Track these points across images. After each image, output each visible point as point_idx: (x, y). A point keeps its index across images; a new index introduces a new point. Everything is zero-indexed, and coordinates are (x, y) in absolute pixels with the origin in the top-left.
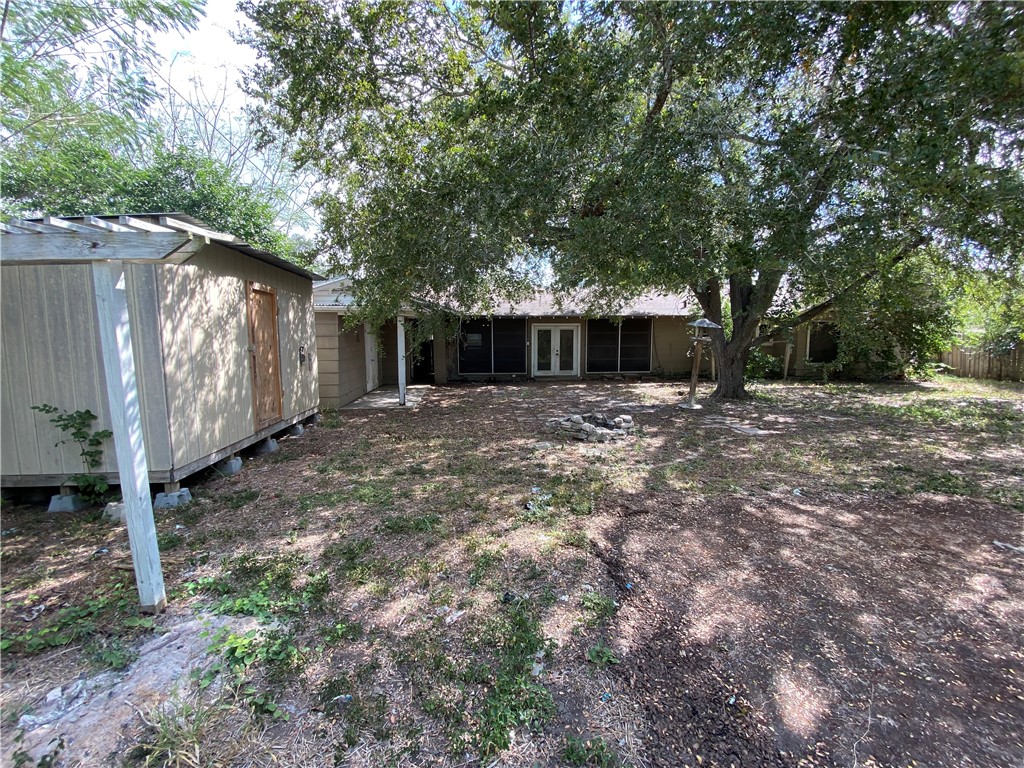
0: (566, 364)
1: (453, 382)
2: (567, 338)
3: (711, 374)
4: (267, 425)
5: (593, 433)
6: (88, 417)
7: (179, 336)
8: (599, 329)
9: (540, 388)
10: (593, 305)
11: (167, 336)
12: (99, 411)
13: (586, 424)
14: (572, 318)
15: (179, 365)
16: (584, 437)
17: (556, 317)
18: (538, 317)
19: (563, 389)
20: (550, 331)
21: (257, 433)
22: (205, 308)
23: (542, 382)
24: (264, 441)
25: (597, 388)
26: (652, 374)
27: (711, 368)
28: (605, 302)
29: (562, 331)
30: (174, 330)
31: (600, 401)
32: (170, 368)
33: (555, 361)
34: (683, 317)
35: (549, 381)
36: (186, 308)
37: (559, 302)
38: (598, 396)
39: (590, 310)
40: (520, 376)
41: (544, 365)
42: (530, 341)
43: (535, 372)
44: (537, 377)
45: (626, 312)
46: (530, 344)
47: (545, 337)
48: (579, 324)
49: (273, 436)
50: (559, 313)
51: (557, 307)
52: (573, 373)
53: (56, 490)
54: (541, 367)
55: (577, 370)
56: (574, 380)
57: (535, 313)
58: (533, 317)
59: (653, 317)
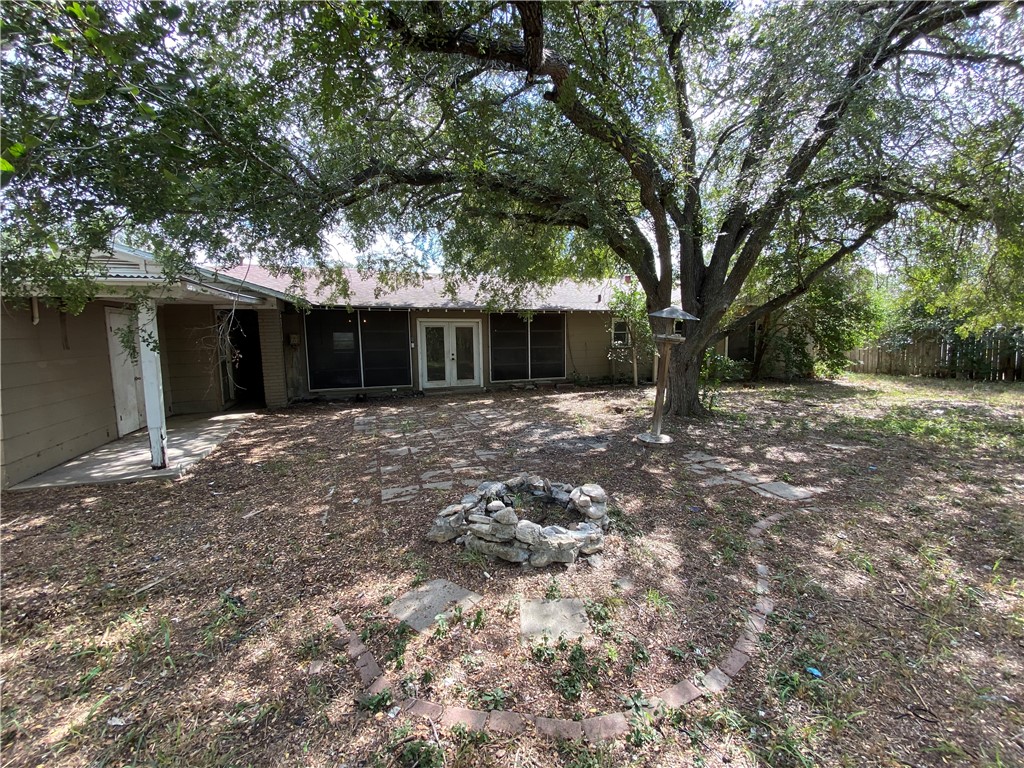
0: (465, 371)
1: (298, 405)
2: (464, 337)
3: (633, 378)
5: (538, 547)
8: (505, 324)
9: (432, 408)
10: (496, 295)
13: (525, 522)
14: (471, 312)
16: (522, 556)
17: (450, 310)
18: (425, 310)
19: (462, 409)
20: (441, 329)
23: (433, 397)
25: (509, 404)
26: (568, 381)
27: (632, 372)
28: (511, 291)
29: (457, 329)
31: (520, 431)
33: (451, 368)
34: (600, 312)
35: (444, 396)
37: (451, 289)
38: (514, 419)
39: (493, 301)
40: (403, 390)
41: (436, 373)
42: (415, 342)
43: (424, 383)
44: (427, 390)
45: (536, 304)
46: (416, 346)
47: (435, 337)
48: (479, 320)
50: (451, 305)
51: (449, 296)
52: (475, 382)
54: (432, 376)
55: (479, 378)
56: (476, 393)
57: (420, 304)
58: (417, 309)
59: (566, 311)
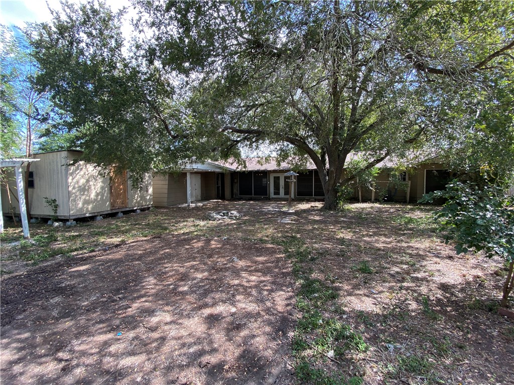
0: (287, 192)
1: (235, 199)
4: (117, 208)
6: (55, 201)
7: (75, 180)
11: (70, 180)
12: (57, 200)
15: (74, 188)
20: (279, 177)
21: (111, 210)
22: (87, 173)
24: (118, 213)
29: (284, 177)
30: (73, 179)
32: (70, 189)
33: (282, 191)
36: (78, 173)
40: (265, 197)
41: (277, 193)
42: (269, 181)
43: (272, 195)
44: (273, 198)
46: (270, 183)
47: (277, 180)
49: (121, 212)
51: (278, 166)
53: (50, 219)
54: (275, 194)
55: (292, 195)
